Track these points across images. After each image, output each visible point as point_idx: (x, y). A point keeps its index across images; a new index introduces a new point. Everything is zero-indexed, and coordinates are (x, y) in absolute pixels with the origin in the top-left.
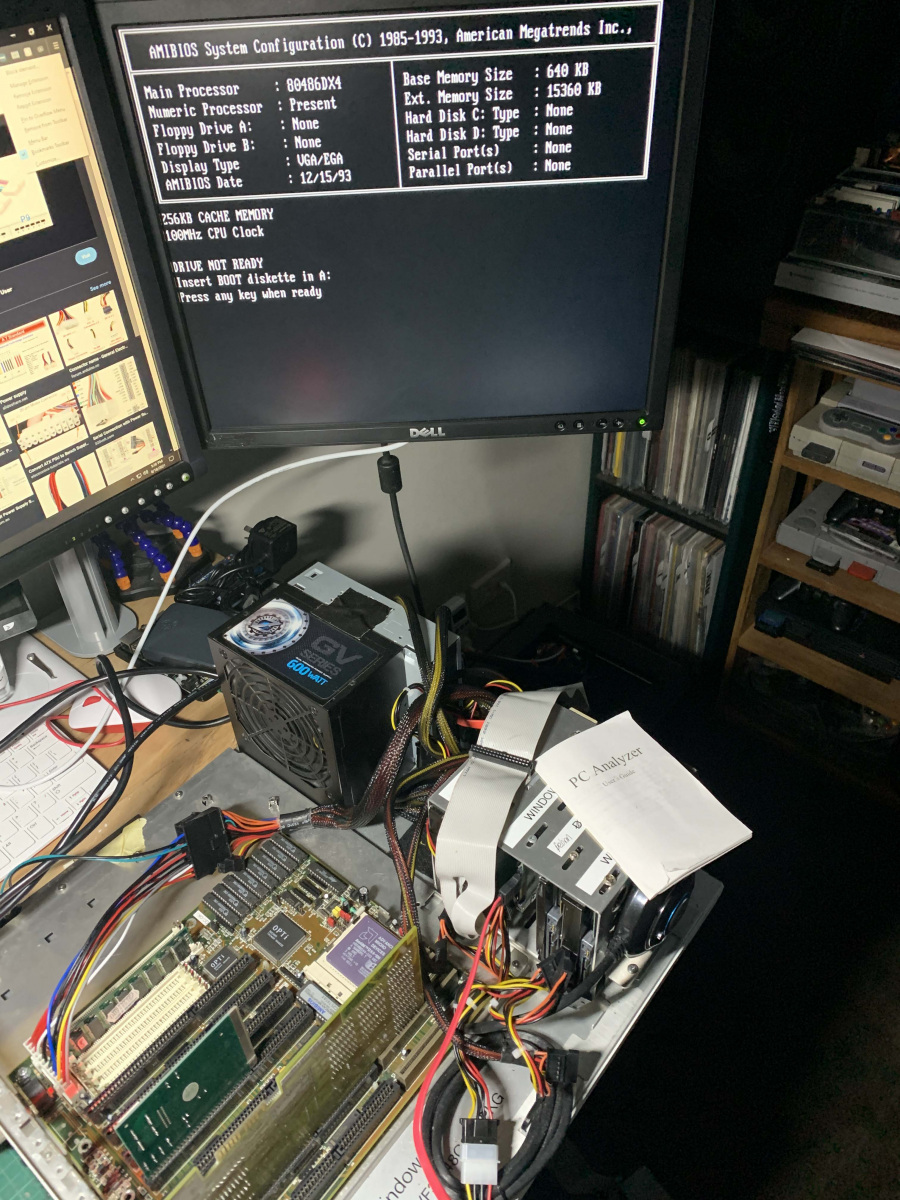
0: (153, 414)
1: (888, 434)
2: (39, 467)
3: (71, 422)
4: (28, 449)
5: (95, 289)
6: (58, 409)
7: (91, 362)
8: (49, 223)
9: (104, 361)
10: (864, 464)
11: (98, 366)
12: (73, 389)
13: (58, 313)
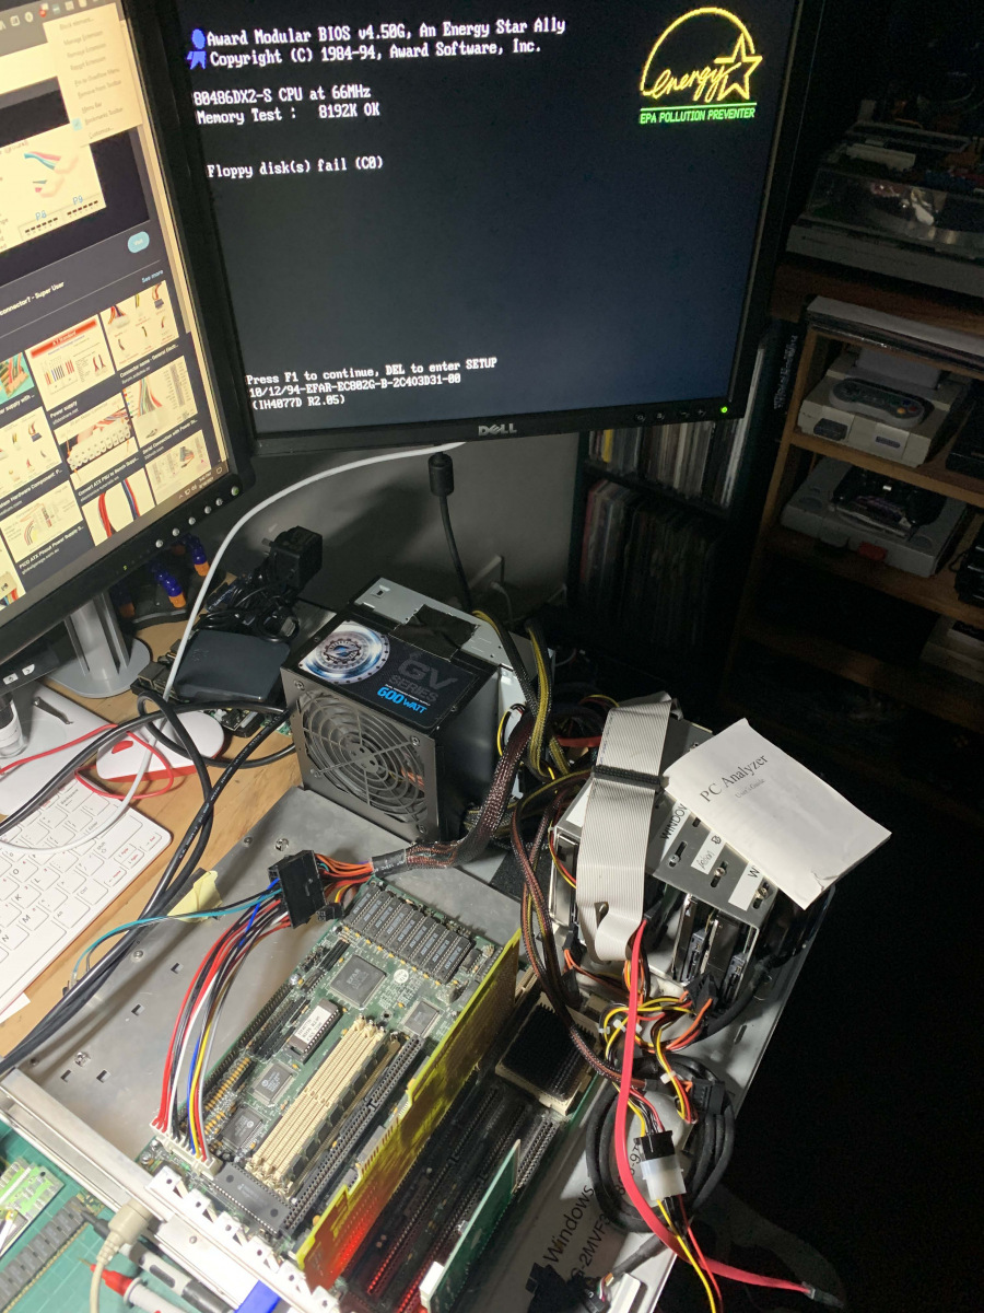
0: (201, 422)
1: (900, 407)
2: (89, 488)
3: (121, 435)
4: (79, 468)
5: (147, 279)
6: (108, 421)
7: (142, 364)
8: (102, 205)
9: (155, 362)
10: (878, 439)
11: (148, 369)
12: (124, 396)
13: (109, 310)
